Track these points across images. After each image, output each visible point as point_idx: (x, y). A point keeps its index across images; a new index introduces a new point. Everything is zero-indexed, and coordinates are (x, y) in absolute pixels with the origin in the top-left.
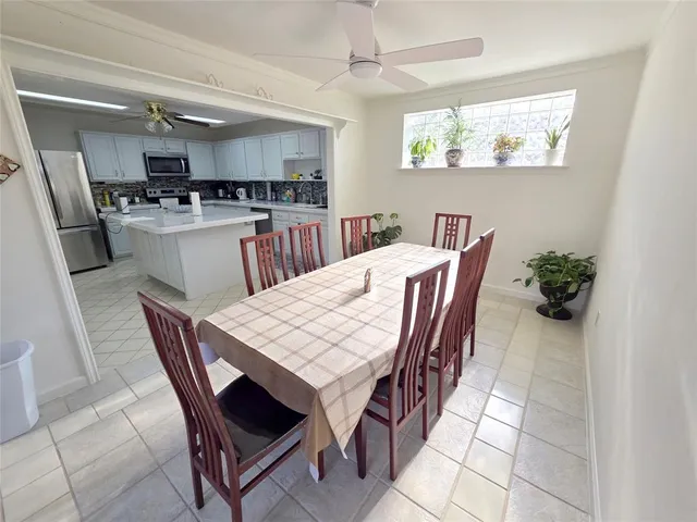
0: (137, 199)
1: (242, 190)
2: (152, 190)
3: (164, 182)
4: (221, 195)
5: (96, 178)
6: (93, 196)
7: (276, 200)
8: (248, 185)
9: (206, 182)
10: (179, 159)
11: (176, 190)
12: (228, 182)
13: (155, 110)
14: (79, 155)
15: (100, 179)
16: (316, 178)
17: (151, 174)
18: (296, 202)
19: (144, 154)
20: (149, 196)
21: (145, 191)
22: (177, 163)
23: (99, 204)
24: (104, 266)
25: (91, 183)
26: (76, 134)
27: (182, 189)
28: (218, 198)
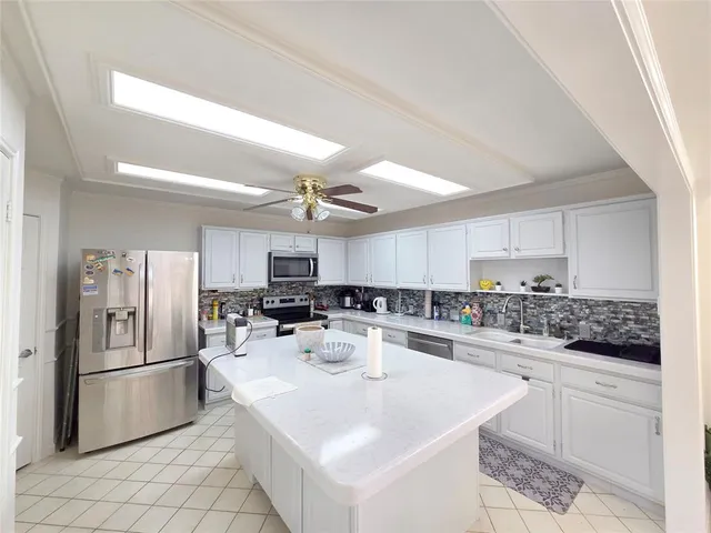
0: (251, 312)
1: (381, 300)
2: (270, 299)
3: (284, 289)
4: (348, 304)
5: (209, 285)
6: (200, 307)
7: (440, 317)
8: (389, 293)
9: (331, 287)
10: (308, 259)
11: (297, 298)
12: (360, 288)
13: (310, 188)
14: (196, 255)
15: (213, 287)
16: (534, 289)
17: (273, 279)
18: (482, 325)
19: (270, 254)
20: (265, 306)
21: (261, 300)
22: (305, 264)
23: (205, 319)
24: (191, 423)
25: (200, 292)
26: (199, 231)
27: (304, 297)
28: (344, 308)
